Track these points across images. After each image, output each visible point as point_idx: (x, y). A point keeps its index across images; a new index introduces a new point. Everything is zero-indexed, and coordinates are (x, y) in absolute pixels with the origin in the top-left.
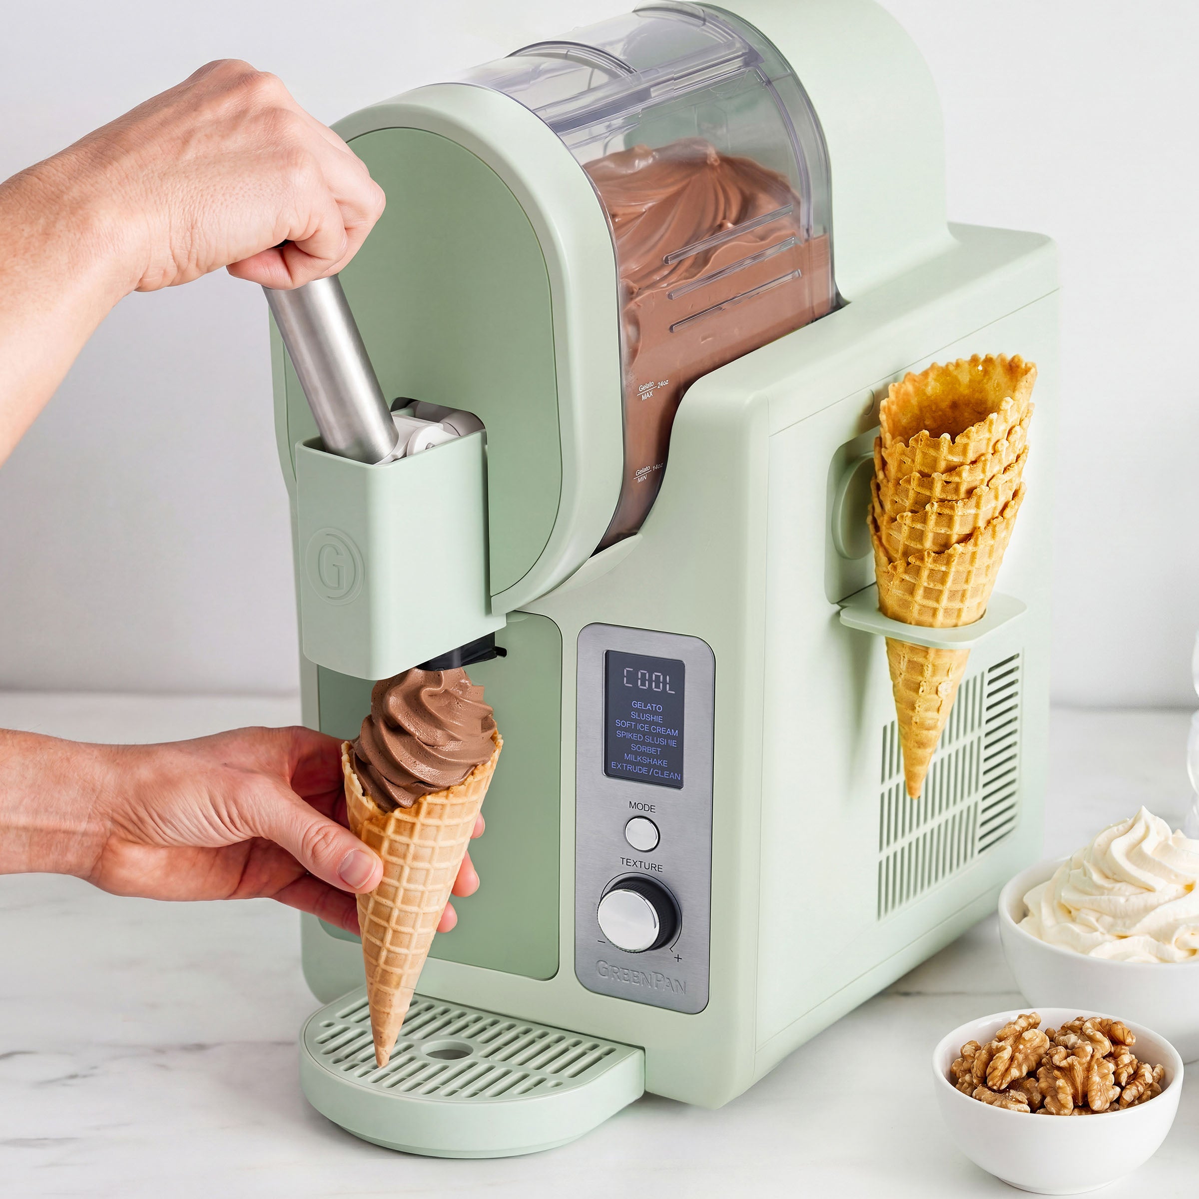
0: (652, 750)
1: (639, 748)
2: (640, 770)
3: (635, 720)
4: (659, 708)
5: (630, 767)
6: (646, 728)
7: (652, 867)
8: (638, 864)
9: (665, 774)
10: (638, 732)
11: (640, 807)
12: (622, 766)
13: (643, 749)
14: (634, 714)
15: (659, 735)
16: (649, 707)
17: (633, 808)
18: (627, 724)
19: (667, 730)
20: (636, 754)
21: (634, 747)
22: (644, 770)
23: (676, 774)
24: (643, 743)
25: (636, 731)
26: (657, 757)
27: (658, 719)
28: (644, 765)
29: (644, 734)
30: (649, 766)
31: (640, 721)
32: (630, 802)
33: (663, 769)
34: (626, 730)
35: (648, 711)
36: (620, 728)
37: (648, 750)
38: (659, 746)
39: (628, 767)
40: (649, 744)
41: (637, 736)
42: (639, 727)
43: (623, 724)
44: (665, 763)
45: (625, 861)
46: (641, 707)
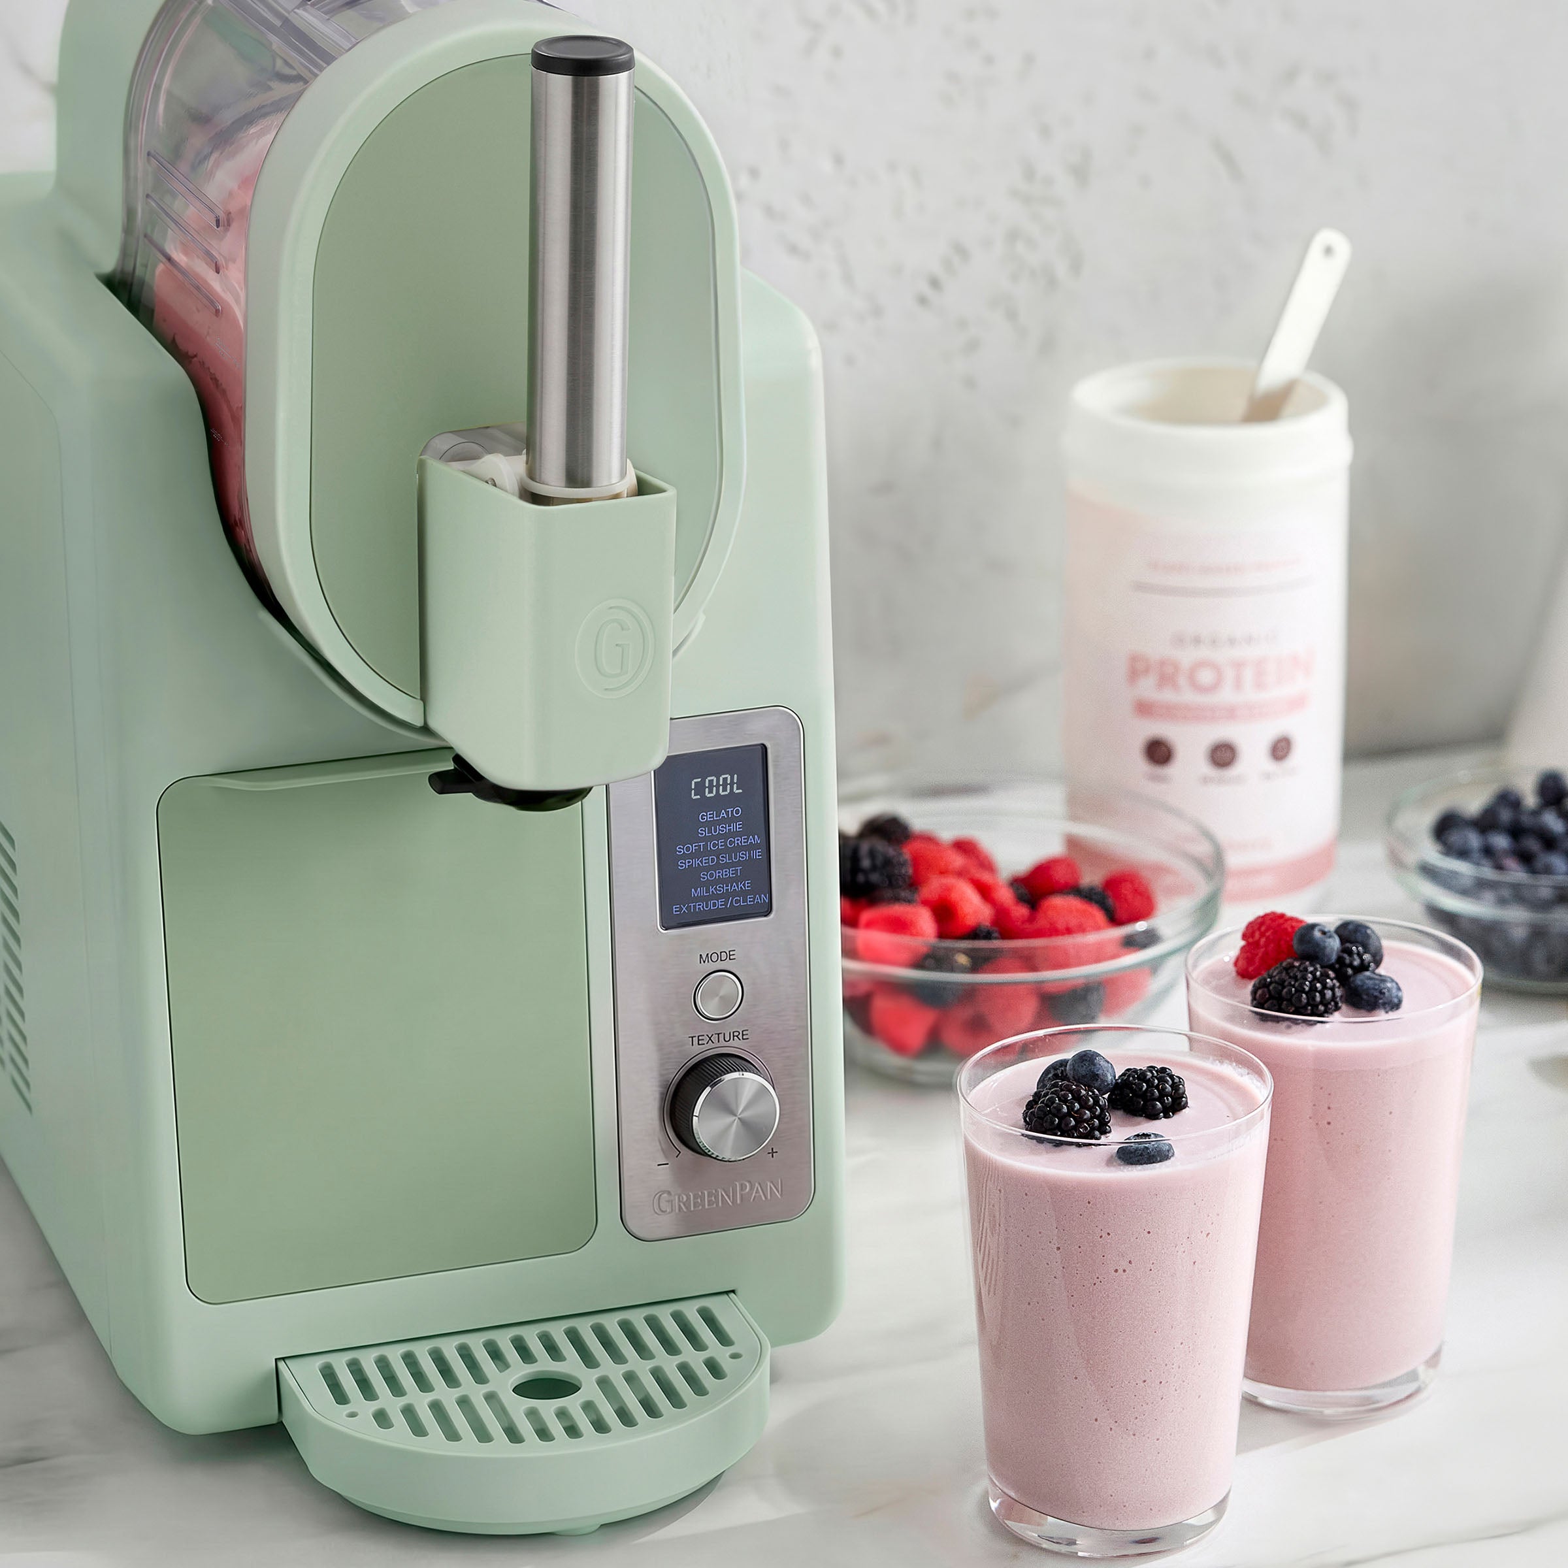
0: (729, 872)
1: (712, 875)
2: (714, 905)
3: (705, 839)
4: (737, 812)
5: (700, 906)
6: (720, 844)
7: (734, 1036)
8: (715, 1038)
9: (749, 900)
10: (711, 853)
11: (714, 957)
12: (688, 908)
13: (717, 874)
14: (703, 832)
15: (740, 848)
16: (723, 814)
17: (704, 962)
18: (694, 848)
19: (748, 839)
20: (707, 884)
21: (704, 876)
22: (720, 903)
23: (763, 895)
24: (719, 866)
25: (708, 853)
26: (737, 880)
27: (737, 827)
28: (718, 897)
29: (718, 854)
30: (726, 895)
31: (712, 838)
32: (701, 955)
33: (744, 894)
34: (692, 856)
35: (723, 821)
36: (684, 857)
37: (724, 873)
38: (739, 863)
39: (697, 907)
40: (727, 866)
41: (708, 859)
42: (710, 846)
43: (688, 849)
44: (747, 885)
45: (695, 1039)
46: (713, 817)
